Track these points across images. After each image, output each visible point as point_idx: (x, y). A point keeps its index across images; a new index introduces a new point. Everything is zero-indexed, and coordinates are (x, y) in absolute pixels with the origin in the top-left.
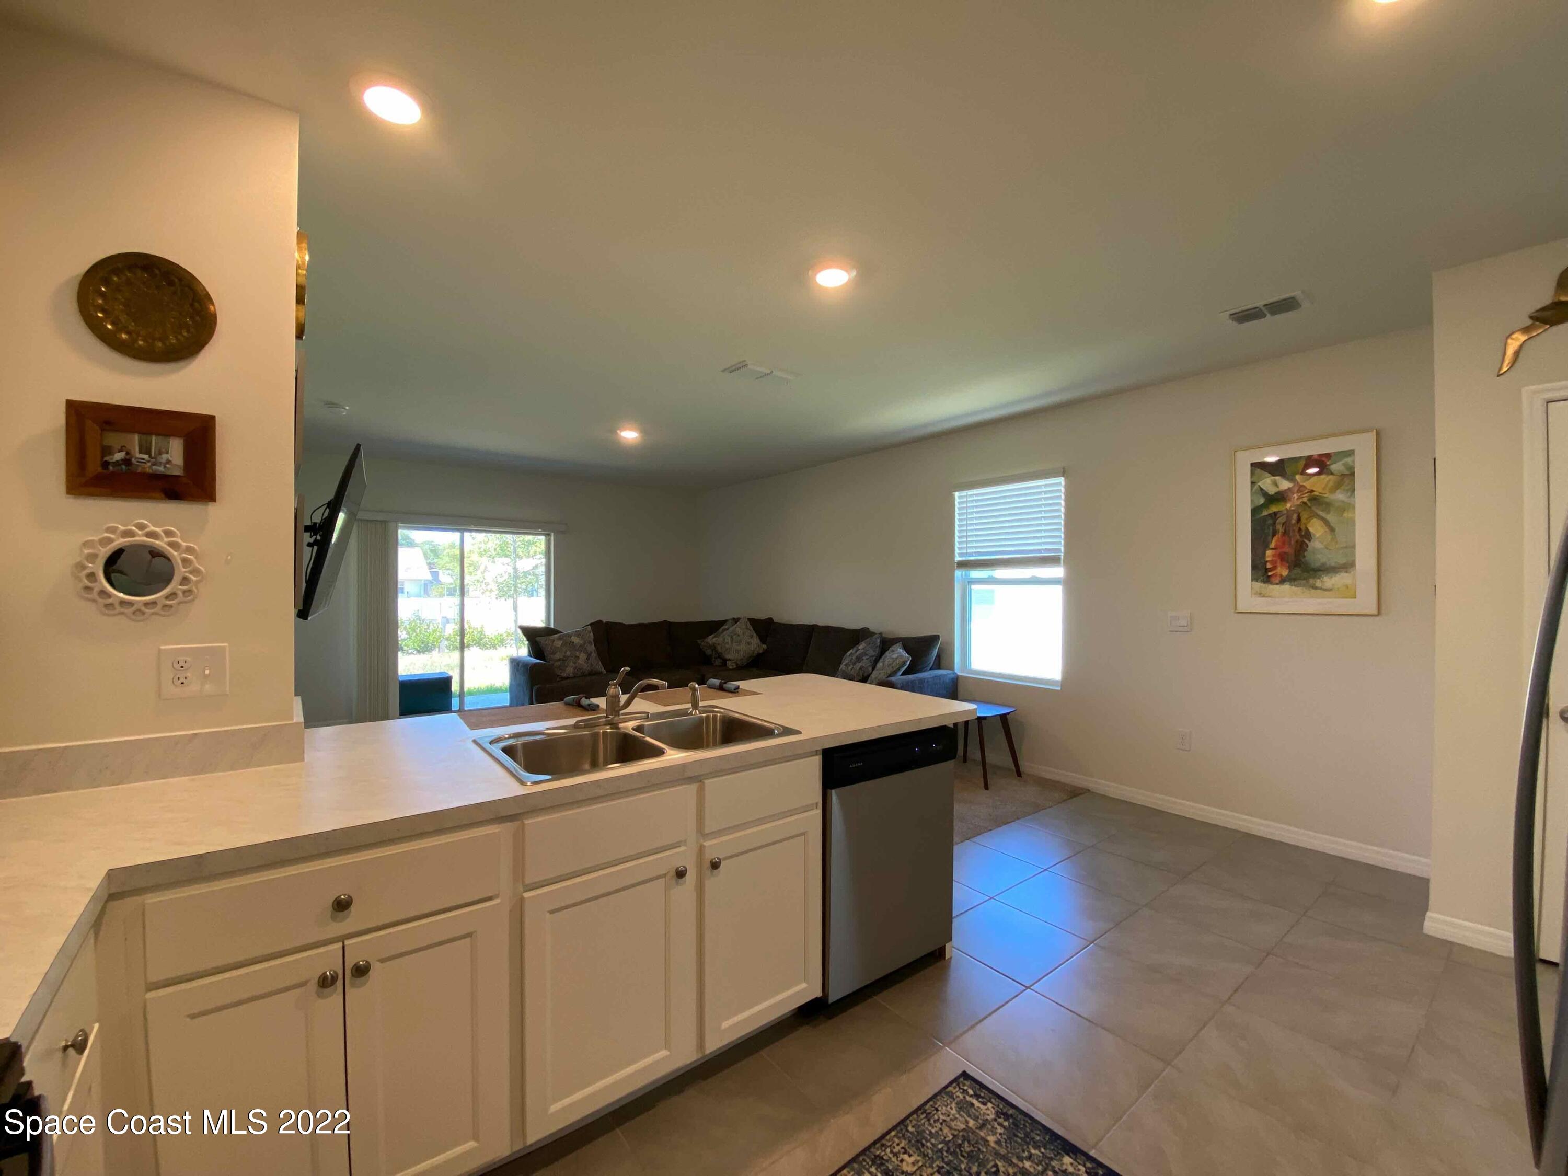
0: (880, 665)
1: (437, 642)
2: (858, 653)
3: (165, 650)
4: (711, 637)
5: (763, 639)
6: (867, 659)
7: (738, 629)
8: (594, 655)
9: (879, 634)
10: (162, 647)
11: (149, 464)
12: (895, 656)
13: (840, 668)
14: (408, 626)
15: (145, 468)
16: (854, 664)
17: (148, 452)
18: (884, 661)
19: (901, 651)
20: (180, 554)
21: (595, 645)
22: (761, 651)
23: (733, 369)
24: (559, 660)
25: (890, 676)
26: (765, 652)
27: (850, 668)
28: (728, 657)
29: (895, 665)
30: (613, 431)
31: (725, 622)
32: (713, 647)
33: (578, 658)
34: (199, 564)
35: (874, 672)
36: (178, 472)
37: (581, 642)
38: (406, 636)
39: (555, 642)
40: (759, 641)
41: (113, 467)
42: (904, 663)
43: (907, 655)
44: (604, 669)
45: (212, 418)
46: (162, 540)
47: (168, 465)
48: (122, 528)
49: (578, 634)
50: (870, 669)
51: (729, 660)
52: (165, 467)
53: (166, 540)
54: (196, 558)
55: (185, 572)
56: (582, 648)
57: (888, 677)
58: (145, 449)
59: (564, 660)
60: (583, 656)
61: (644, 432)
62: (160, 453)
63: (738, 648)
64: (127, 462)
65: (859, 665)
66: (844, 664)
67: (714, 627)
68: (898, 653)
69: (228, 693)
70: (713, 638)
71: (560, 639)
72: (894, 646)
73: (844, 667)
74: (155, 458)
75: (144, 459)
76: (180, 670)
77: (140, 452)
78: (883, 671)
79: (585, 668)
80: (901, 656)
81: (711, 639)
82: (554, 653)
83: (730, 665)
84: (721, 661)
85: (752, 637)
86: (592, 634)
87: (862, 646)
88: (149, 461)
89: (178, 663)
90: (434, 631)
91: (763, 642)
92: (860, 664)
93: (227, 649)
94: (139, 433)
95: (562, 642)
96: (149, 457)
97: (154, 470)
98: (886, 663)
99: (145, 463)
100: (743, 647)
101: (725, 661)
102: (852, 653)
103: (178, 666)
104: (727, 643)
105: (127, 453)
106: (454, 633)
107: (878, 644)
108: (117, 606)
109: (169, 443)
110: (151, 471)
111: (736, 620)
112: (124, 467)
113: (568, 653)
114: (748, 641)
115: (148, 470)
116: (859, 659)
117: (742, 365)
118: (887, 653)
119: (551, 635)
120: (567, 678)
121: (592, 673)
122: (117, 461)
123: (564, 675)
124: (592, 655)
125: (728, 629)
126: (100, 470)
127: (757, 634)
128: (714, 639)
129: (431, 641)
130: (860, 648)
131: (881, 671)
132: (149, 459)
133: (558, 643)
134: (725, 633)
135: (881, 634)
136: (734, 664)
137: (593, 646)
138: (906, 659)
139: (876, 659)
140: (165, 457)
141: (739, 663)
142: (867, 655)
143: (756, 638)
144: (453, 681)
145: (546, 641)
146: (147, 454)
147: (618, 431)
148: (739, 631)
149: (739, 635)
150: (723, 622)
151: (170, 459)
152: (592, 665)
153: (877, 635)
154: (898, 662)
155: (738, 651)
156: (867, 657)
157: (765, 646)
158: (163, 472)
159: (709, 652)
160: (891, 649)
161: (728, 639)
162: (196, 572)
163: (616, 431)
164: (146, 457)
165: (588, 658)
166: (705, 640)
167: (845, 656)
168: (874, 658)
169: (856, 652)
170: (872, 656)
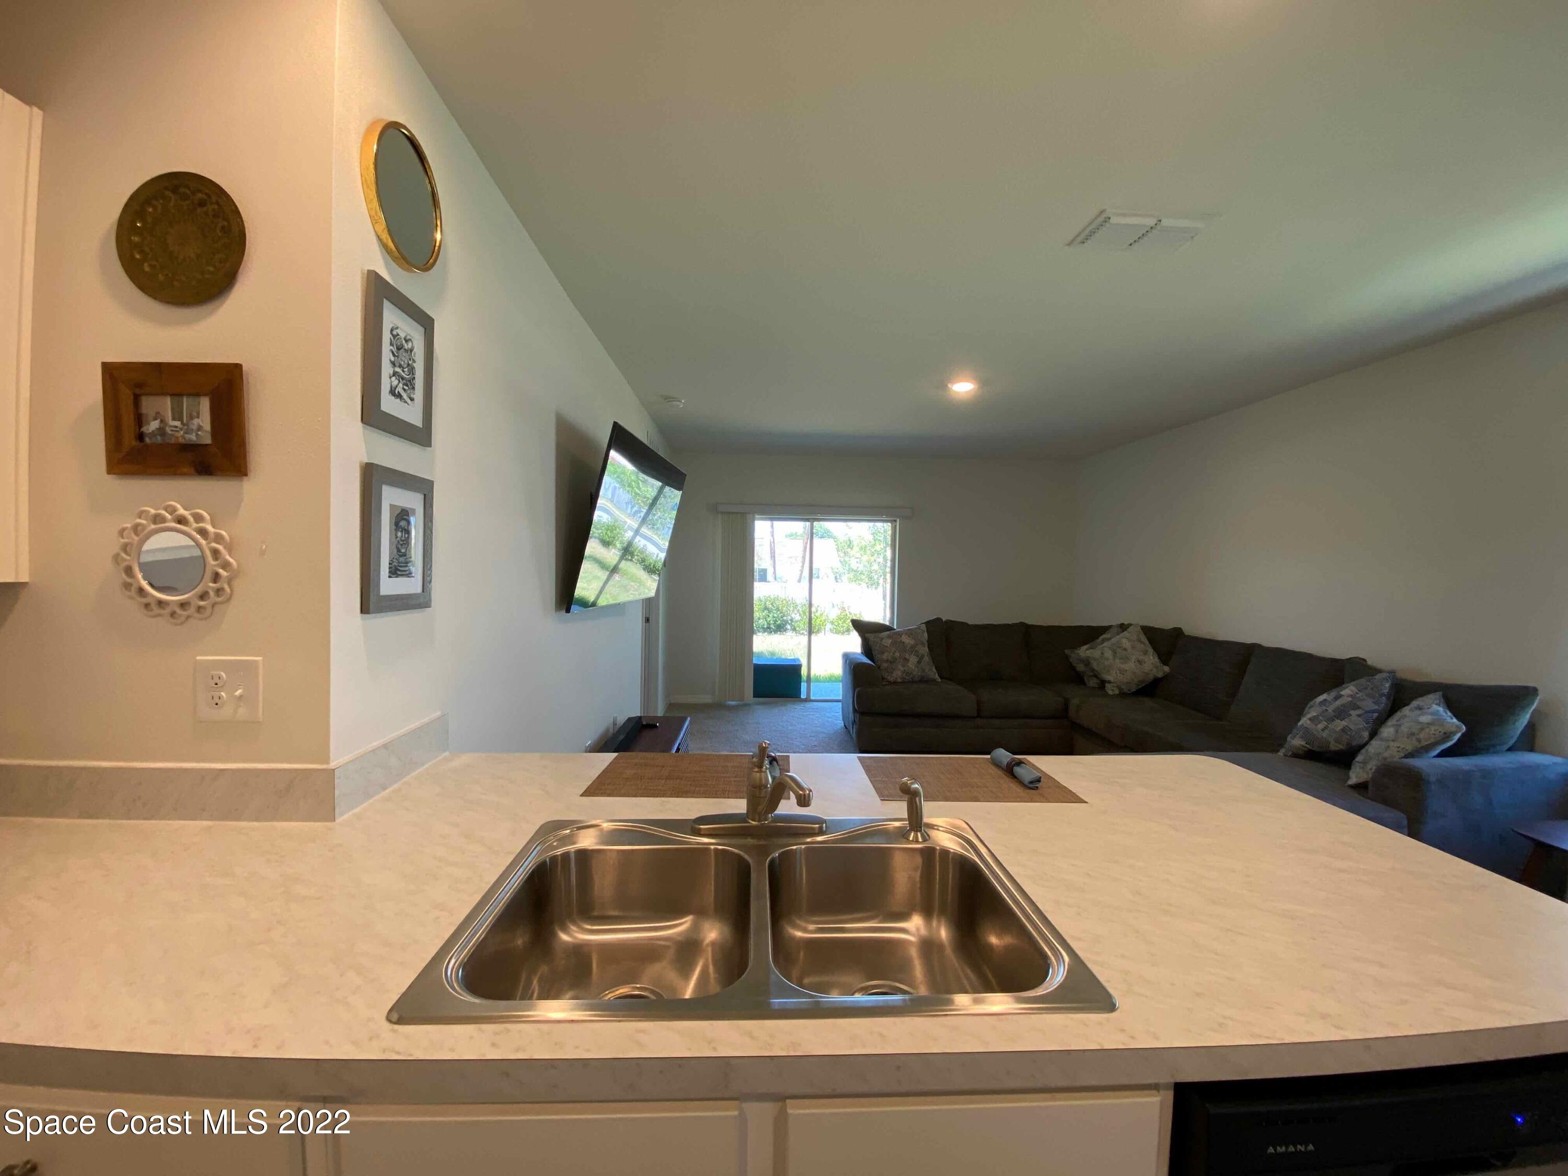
0: (1387, 731)
1: (823, 625)
2: (1339, 703)
3: (201, 660)
4: (1085, 647)
5: (1164, 658)
6: (1359, 716)
7: (1124, 640)
8: (927, 659)
9: (1390, 672)
10: (198, 658)
11: (182, 433)
12: (1425, 719)
13: (1300, 724)
14: (801, 610)
15: (177, 438)
16: (1331, 720)
17: (181, 419)
18: (1398, 727)
19: (1441, 709)
20: (208, 543)
21: (928, 647)
22: (1160, 675)
23: (1085, 237)
24: (887, 661)
25: (1410, 755)
26: (1166, 677)
27: (1320, 726)
28: (1107, 677)
29: (1426, 737)
30: (943, 386)
31: (1107, 630)
32: (1087, 662)
33: (906, 660)
34: (230, 556)
35: (1374, 742)
36: (208, 440)
37: (913, 643)
38: (800, 618)
39: (884, 640)
40: (1157, 660)
41: (150, 439)
42: (1447, 736)
43: (1455, 720)
44: (939, 675)
45: (238, 367)
46: (190, 526)
47: (199, 433)
48: (153, 511)
49: (910, 633)
50: (1366, 734)
51: (1109, 682)
52: (197, 435)
53: (195, 525)
54: (225, 548)
55: (215, 565)
56: (913, 649)
57: (1402, 758)
58: (177, 416)
59: (893, 661)
60: (913, 659)
61: (983, 383)
62: (191, 417)
63: (1123, 666)
64: (161, 431)
65: (1339, 724)
66: (1309, 716)
67: (1092, 634)
68: (1432, 714)
69: (261, 720)
70: (1087, 649)
71: (889, 637)
72: (1424, 698)
73: (1309, 722)
74: (187, 425)
75: (176, 427)
76: (213, 687)
77: (174, 419)
78: (1396, 744)
79: (915, 673)
80: (1439, 721)
81: (1084, 651)
82: (883, 653)
83: (1110, 690)
84: (1098, 681)
85: (1145, 653)
86: (926, 635)
87: (1348, 691)
88: (181, 429)
89: (213, 679)
90: (821, 615)
91: (1165, 662)
92: (1344, 723)
93: (261, 666)
94: (172, 395)
95: (891, 641)
96: (181, 424)
97: (187, 439)
98: (1404, 729)
99: (177, 431)
100: (1131, 666)
101: (1103, 683)
102: (1325, 700)
103: (212, 683)
104: (1108, 659)
105: (162, 421)
106: (837, 618)
107: (1386, 691)
108: (154, 606)
109: (199, 404)
110: (183, 441)
111: (1123, 627)
112: (159, 438)
113: (897, 654)
114: (1141, 658)
115: (181, 441)
116: (1341, 713)
117: (1101, 219)
118: (1406, 711)
119: (881, 632)
120: (895, 683)
121: (924, 680)
122: (153, 431)
123: (892, 679)
124: (924, 659)
125: (1109, 639)
126: (135, 443)
127: (1154, 649)
128: (1087, 652)
129: (818, 624)
130: (1342, 693)
131: (1392, 744)
132: (181, 426)
133: (888, 642)
134: (1105, 644)
135: (1392, 672)
136: (1115, 689)
137: (926, 649)
138: (1453, 729)
139: (1377, 718)
140: (196, 421)
141: (1123, 687)
142: (1359, 708)
143: (1153, 655)
144: (803, 668)
145: (874, 638)
146: (179, 421)
147: (949, 385)
148: (1126, 643)
149: (1125, 649)
150: (1104, 630)
151: (201, 424)
152: (924, 670)
153: (1384, 675)
154: (1433, 732)
155: (1123, 672)
156: (1359, 712)
157: (1167, 669)
158: (195, 441)
159: (1081, 668)
160: (1415, 703)
161: (1109, 654)
162: (226, 565)
163: (946, 386)
164: (178, 423)
165: (919, 662)
166: (1076, 651)
167: (1312, 703)
168: (1376, 715)
169: (1336, 698)
170: (1373, 711)
